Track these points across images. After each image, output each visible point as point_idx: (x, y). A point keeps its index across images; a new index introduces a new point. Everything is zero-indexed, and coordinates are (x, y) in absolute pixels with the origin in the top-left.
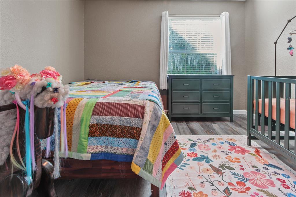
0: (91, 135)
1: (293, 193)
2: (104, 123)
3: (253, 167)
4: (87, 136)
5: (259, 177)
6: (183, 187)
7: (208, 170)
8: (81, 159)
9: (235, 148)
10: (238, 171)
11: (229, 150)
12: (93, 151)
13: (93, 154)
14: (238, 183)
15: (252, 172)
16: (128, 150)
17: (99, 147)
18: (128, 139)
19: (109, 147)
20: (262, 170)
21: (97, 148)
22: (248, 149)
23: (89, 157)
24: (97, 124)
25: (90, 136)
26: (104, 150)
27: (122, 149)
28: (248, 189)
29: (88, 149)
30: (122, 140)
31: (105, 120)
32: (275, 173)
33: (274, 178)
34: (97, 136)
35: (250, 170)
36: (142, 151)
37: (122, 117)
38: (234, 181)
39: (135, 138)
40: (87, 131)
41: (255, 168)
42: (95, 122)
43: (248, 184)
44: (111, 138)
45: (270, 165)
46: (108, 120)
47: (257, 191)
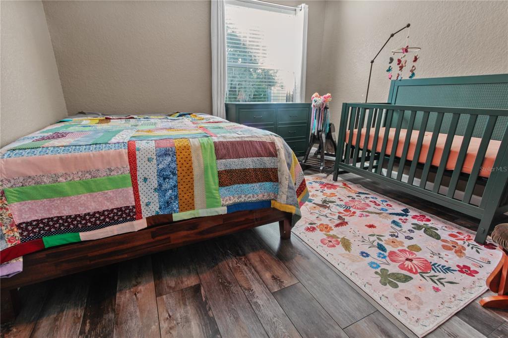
0: (221, 184)
1: (383, 207)
2: (234, 167)
3: (349, 197)
4: (217, 186)
5: (356, 203)
6: (304, 225)
7: (315, 208)
8: (217, 214)
9: (325, 186)
10: (339, 202)
11: (321, 188)
12: (227, 203)
13: (229, 207)
14: (344, 211)
15: (350, 201)
16: (264, 196)
17: (232, 198)
18: (262, 184)
19: (243, 196)
20: (356, 198)
21: (230, 200)
22: (336, 184)
23: (225, 211)
24: (225, 170)
25: (221, 186)
26: (237, 200)
27: (258, 196)
28: (354, 213)
29: (222, 202)
30: (256, 186)
31: (235, 164)
32: (366, 197)
33: (367, 201)
34: (228, 186)
35: (348, 200)
36: (290, 190)
37: (254, 158)
38: (342, 210)
39: (271, 180)
40: (217, 181)
41: (351, 198)
42: (223, 168)
43: (352, 210)
44: (245, 185)
45: (360, 193)
46: (238, 164)
47: (361, 213)
